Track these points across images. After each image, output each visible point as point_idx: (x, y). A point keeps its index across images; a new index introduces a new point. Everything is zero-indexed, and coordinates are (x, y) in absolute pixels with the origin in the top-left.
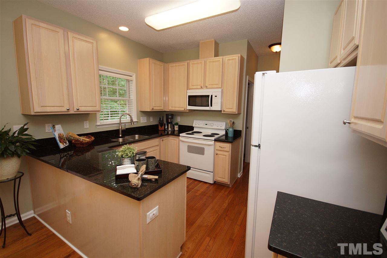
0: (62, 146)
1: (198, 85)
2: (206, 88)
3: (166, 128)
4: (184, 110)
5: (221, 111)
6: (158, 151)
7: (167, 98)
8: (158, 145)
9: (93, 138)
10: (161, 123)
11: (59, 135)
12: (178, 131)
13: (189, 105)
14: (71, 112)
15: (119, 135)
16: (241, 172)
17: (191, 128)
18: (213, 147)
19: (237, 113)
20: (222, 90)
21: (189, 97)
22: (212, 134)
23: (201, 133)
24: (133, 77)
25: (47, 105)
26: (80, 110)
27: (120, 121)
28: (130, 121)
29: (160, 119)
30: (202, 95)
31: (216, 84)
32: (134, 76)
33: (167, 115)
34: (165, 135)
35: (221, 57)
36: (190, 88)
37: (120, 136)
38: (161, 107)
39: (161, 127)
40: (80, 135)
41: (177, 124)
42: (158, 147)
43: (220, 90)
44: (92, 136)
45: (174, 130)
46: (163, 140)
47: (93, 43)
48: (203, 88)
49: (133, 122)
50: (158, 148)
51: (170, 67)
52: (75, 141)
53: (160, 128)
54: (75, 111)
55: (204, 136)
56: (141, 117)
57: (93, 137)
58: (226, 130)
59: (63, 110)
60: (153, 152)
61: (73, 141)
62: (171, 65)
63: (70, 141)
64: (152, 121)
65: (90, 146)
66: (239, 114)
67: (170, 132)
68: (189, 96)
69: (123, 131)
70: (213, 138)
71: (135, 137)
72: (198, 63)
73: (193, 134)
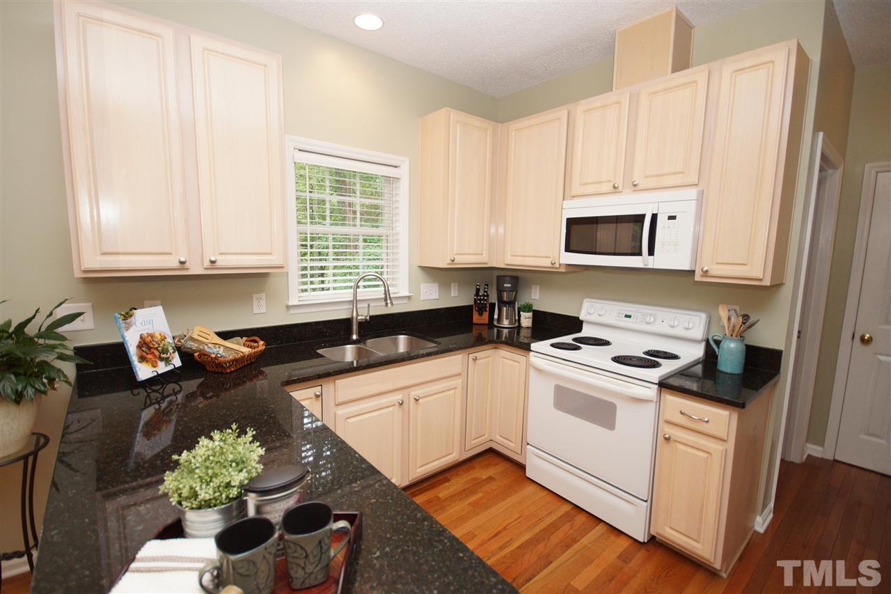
0: (144, 372)
1: (601, 182)
2: (633, 188)
3: (496, 317)
4: (550, 265)
5: (693, 272)
6: (459, 390)
7: (501, 230)
8: (459, 375)
9: (261, 345)
10: (481, 304)
11: (141, 337)
12: (529, 331)
13: (568, 249)
14: (196, 269)
15: (351, 333)
16: (767, 510)
17: (573, 324)
18: (651, 408)
19: (767, 282)
20: (701, 194)
21: (571, 222)
22: (647, 353)
23: (607, 343)
24: (402, 167)
25: (120, 250)
26: (219, 264)
27: (355, 294)
28: (383, 296)
29: (478, 290)
30: (617, 216)
31: (675, 173)
32: (405, 167)
33: (500, 280)
34: (490, 342)
35: (704, 67)
36: (574, 192)
37: (355, 337)
38: (478, 256)
39: (481, 314)
40: (225, 335)
41: (528, 308)
42: (460, 381)
43: (693, 193)
44: (262, 340)
45: (520, 326)
46: (475, 359)
47: (266, 66)
48: (620, 189)
49: (390, 298)
50: (458, 382)
51: (514, 133)
52: (200, 356)
53: (476, 318)
54: (205, 267)
55: (617, 360)
56: (422, 285)
57: (262, 343)
58: (707, 341)
59: (166, 263)
60: (439, 395)
61: (196, 354)
62: (514, 126)
63: (185, 355)
64: (457, 297)
65: (248, 368)
66: (776, 286)
67: (505, 331)
68: (569, 220)
69: (361, 325)
70: (654, 374)
71: (396, 343)
72: (607, 106)
73: (578, 348)
